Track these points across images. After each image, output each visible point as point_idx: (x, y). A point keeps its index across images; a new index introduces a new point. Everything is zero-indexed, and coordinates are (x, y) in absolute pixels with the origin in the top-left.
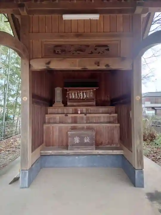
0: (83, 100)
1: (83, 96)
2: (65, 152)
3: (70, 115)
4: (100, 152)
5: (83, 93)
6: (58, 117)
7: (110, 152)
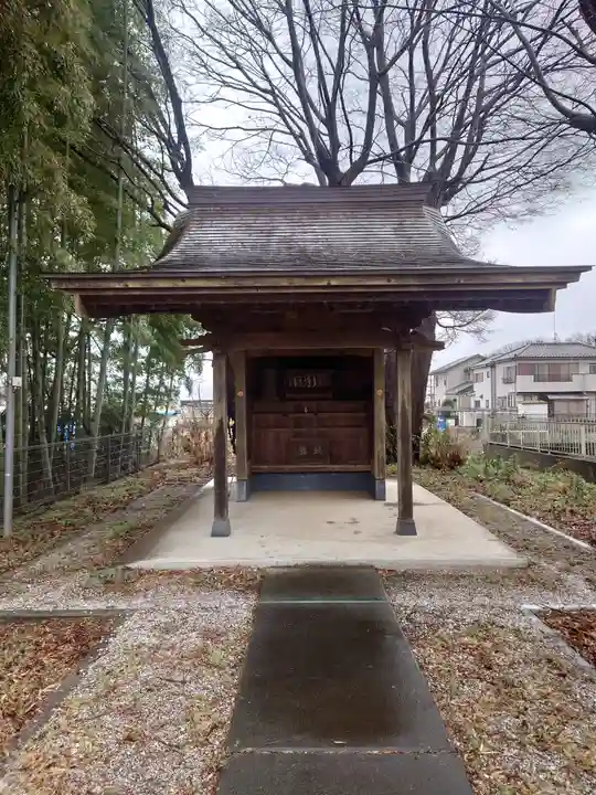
0: (312, 390)
1: (312, 383)
2: (287, 467)
3: (291, 416)
4: (337, 467)
5: (312, 378)
6: (271, 417)
7: (351, 467)
